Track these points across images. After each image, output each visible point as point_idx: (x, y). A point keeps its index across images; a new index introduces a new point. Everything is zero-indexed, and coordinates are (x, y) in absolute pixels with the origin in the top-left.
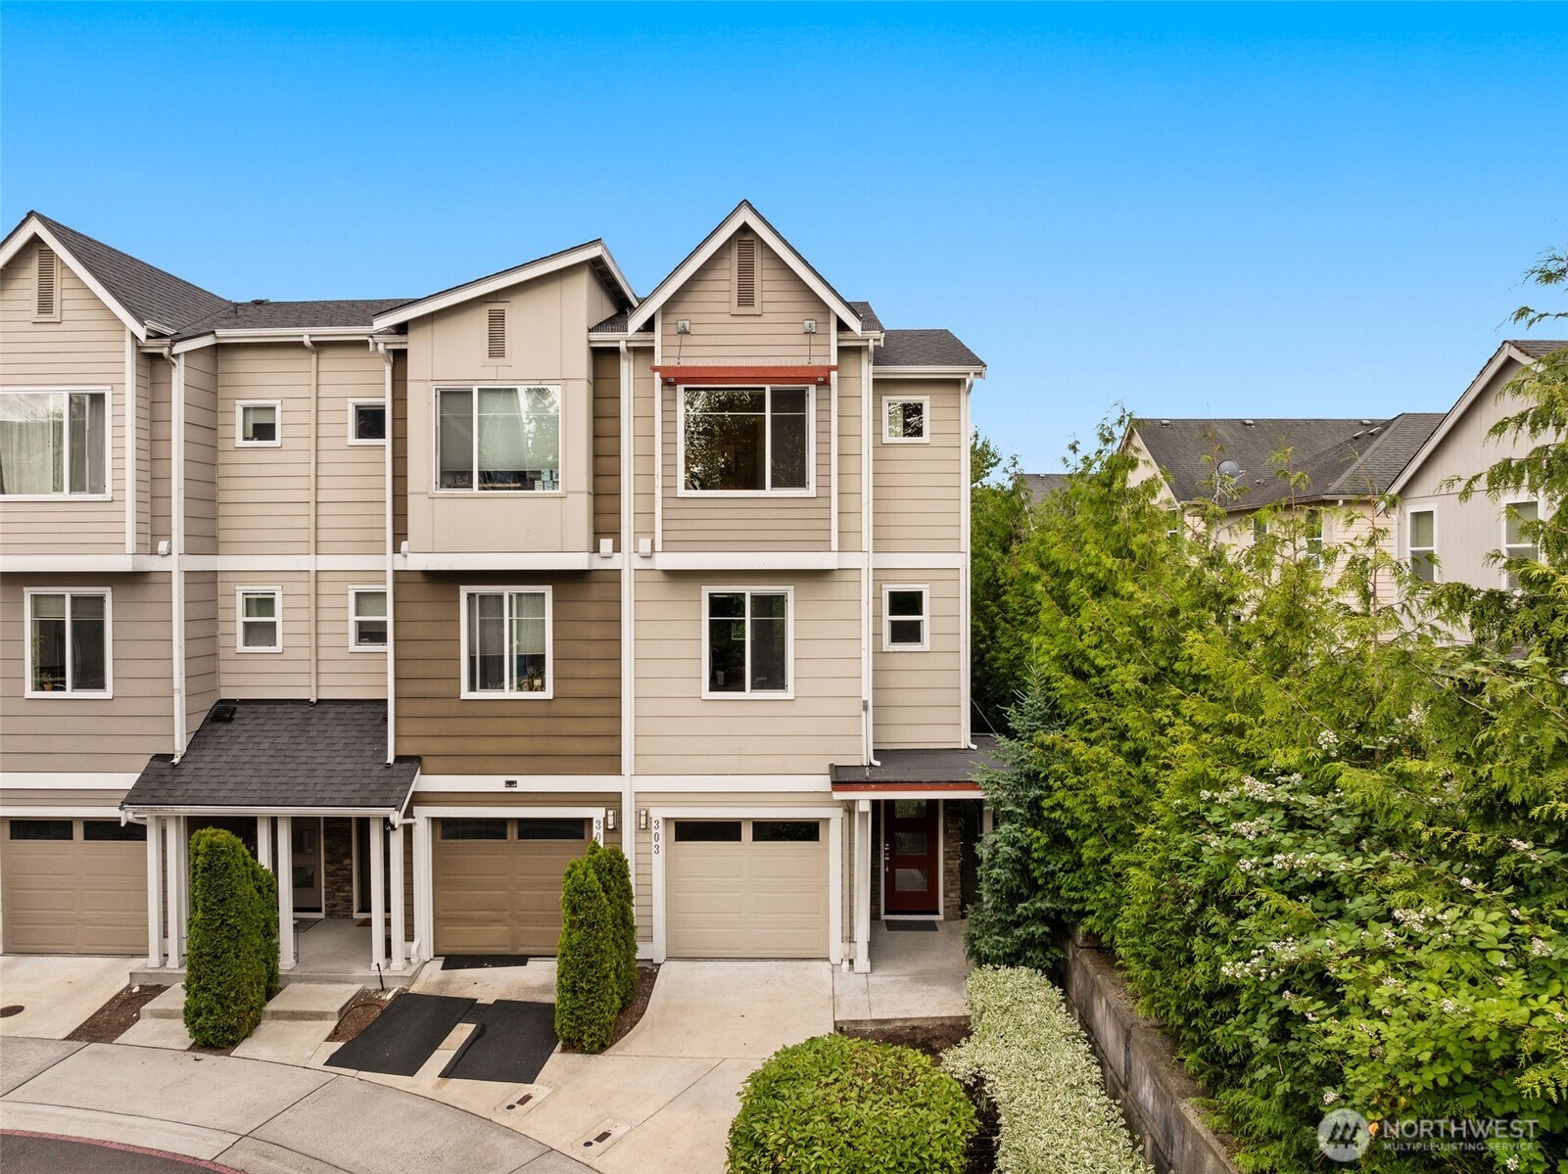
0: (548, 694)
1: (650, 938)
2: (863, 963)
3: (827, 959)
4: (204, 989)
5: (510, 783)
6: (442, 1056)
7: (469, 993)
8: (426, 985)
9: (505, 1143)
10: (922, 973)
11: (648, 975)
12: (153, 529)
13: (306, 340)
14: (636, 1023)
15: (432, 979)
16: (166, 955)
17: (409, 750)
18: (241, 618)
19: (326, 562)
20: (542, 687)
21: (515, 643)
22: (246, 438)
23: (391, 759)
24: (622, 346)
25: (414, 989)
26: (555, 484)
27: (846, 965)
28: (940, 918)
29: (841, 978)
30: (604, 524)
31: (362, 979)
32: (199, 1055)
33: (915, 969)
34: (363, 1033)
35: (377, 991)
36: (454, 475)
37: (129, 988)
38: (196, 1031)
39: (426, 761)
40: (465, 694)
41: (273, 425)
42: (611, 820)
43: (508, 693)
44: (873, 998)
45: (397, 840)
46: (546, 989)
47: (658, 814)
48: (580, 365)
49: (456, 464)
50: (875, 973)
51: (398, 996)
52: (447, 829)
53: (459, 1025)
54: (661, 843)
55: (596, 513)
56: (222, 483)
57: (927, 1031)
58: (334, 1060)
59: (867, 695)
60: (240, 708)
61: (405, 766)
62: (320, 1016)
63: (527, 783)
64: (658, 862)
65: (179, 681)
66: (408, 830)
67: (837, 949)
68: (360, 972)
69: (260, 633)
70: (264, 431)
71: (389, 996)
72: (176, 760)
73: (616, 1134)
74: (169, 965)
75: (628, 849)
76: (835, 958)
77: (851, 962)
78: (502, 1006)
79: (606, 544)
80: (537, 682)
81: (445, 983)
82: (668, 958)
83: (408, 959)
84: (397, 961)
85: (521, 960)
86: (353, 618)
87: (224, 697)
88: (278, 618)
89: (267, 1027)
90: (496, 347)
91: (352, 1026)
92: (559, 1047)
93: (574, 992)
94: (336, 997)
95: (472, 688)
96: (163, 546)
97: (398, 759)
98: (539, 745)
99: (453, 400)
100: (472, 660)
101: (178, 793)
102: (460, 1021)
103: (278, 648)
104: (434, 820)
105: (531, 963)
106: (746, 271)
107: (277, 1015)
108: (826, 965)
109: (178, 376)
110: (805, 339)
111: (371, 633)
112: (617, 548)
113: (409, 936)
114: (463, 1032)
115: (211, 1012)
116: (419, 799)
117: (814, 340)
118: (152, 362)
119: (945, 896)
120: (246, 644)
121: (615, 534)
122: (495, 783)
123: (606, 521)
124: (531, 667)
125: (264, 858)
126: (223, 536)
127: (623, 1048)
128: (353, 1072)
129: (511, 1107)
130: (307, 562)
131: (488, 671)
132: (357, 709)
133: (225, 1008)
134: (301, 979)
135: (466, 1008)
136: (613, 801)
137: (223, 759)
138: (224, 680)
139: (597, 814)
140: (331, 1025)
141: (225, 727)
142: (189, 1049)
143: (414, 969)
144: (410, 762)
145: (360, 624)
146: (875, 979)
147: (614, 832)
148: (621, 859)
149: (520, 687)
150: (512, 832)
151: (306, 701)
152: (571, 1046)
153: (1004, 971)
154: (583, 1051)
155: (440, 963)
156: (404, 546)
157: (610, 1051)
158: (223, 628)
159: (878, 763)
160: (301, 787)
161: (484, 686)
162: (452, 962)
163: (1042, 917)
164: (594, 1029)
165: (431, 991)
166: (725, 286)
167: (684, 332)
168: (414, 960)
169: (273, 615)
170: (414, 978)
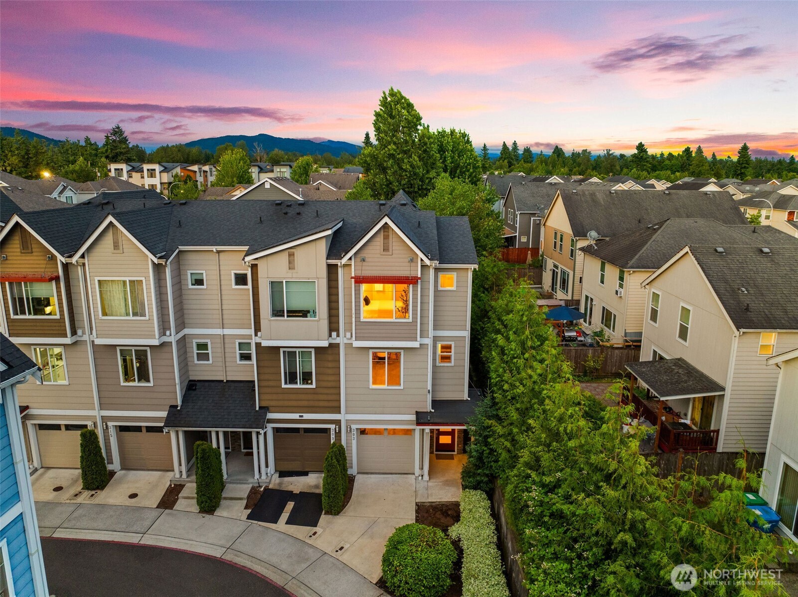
0: (314, 386)
1: (352, 467)
2: (426, 477)
3: (414, 474)
5: (300, 416)
6: (285, 516)
7: (290, 488)
8: (275, 484)
9: (311, 551)
10: (447, 481)
11: (352, 480)
12: (164, 327)
13: (215, 250)
14: (349, 502)
15: (275, 482)
16: (181, 472)
17: (264, 404)
18: (195, 351)
19: (227, 332)
20: (311, 383)
21: (301, 368)
22: (192, 285)
23: (257, 408)
24: (339, 264)
25: (271, 487)
26: (315, 316)
27: (420, 478)
28: (456, 453)
29: (419, 483)
30: (333, 326)
31: (252, 483)
32: (204, 515)
33: (445, 479)
34: (256, 505)
35: (257, 487)
36: (277, 312)
37: (170, 485)
38: (201, 508)
39: (271, 409)
40: (284, 386)
41: (203, 280)
42: (337, 429)
43: (298, 386)
44: (430, 492)
45: (261, 438)
46: (317, 487)
47: (354, 427)
48: (323, 272)
49: (278, 308)
50: (432, 481)
51: (265, 489)
52: (277, 431)
53: (289, 502)
54: (355, 436)
55: (330, 323)
56: (185, 302)
57: (447, 506)
58: (250, 517)
59: (430, 387)
60: (198, 384)
61: (263, 411)
62: (241, 499)
63: (307, 416)
64: (354, 443)
65: (177, 381)
66: (265, 433)
67: (417, 472)
68: (251, 480)
69: (204, 357)
70: (199, 282)
71: (262, 489)
72: (179, 408)
73: (346, 547)
74: (183, 477)
75: (344, 443)
76: (417, 474)
77: (422, 476)
78: (302, 494)
79: (334, 334)
80: (309, 382)
81: (280, 484)
82: (358, 473)
83: (267, 474)
84: (264, 477)
85: (305, 474)
86: (238, 352)
87: (191, 379)
88: (210, 351)
89: (223, 502)
90: (291, 265)
91: (252, 502)
92: (323, 512)
94: (244, 490)
95: (286, 383)
96: (168, 333)
97: (260, 407)
98: (311, 403)
99: (276, 286)
100: (285, 373)
101: (182, 422)
102: (289, 501)
103: (210, 362)
104: (273, 428)
105: (311, 475)
106: (386, 238)
107: (225, 498)
108: (413, 477)
109: (168, 271)
110: (409, 264)
111: (246, 357)
112: (338, 335)
113: (267, 466)
114: (290, 505)
115: (206, 502)
116: (269, 422)
118: (158, 268)
119: (458, 446)
120: (198, 360)
121: (338, 331)
122: (296, 416)
124: (307, 377)
125: (214, 445)
126: (186, 321)
127: (345, 513)
128: (256, 522)
129: (311, 536)
130: (219, 331)
131: (292, 377)
132: (242, 384)
133: (211, 501)
134: (230, 483)
135: (289, 495)
136: (338, 422)
137: (196, 407)
138: (191, 373)
139: (332, 427)
140: (245, 502)
141: (194, 393)
142: (199, 512)
143: (269, 478)
144: (265, 409)
145: (241, 354)
146: (430, 484)
147: (338, 434)
148: (341, 446)
149: (303, 384)
150: (302, 432)
151: (222, 381)
152: (327, 513)
154: (332, 514)
155: (277, 475)
156: (259, 334)
157: (341, 514)
158: (189, 355)
159: (433, 411)
160: (226, 420)
161: (290, 383)
162: (283, 474)
164: (336, 508)
165: (277, 487)
166: (378, 243)
167: (364, 260)
168: (269, 475)
169: (207, 350)
170: (269, 483)
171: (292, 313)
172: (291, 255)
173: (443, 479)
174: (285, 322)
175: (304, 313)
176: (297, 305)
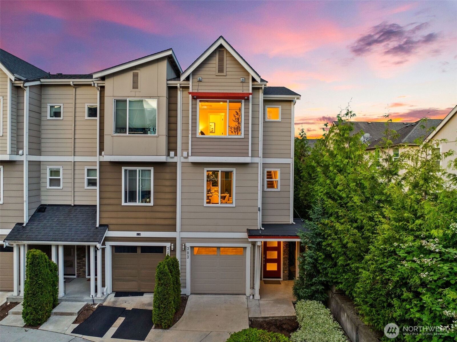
0: (152, 204)
1: (185, 287)
2: (257, 296)
3: (245, 294)
4: (29, 306)
5: (138, 234)
6: (113, 330)
7: (123, 306)
8: (109, 303)
10: (277, 300)
11: (185, 299)
12: (17, 146)
13: (71, 83)
14: (181, 317)
15: (111, 300)
16: (20, 291)
17: (104, 222)
18: (48, 177)
19: (77, 159)
20: (150, 202)
21: (141, 186)
22: (51, 117)
23: (98, 226)
24: (178, 85)
25: (105, 304)
26: (155, 133)
27: (251, 297)
28: (282, 279)
29: (250, 301)
30: (171, 147)
31: (87, 301)
32: (27, 329)
34: (85, 320)
35: (92, 305)
36: (120, 129)
37: (6, 303)
38: (26, 321)
39: (110, 226)
40: (123, 204)
41: (61, 112)
42: (172, 247)
43: (138, 204)
44: (262, 309)
45: (99, 253)
46: (149, 305)
47: (188, 245)
48: (164, 92)
49: (121, 125)
50: (262, 299)
51: (99, 307)
52: (117, 249)
53: (120, 318)
54: (189, 255)
55: (169, 143)
56: (43, 132)
57: (281, 321)
58: (75, 331)
59: (260, 205)
60: (48, 207)
61: (102, 228)
62: (71, 314)
63: (144, 234)
64: (188, 261)
66: (103, 250)
67: (248, 291)
68: (86, 298)
69: (55, 182)
70: (57, 114)
71: (96, 306)
72: (24, 225)
74: (20, 295)
75: (178, 257)
76: (248, 294)
77: (253, 296)
78: (134, 310)
79: (172, 153)
80: (148, 200)
81: (115, 302)
82: (191, 294)
83: (103, 293)
84: (99, 294)
85: (141, 294)
86: (86, 178)
87: (42, 203)
88: (61, 177)
89: (53, 318)
90: (135, 85)
91: (82, 318)
92: (154, 327)
93: (159, 308)
94: (77, 307)
95: (126, 202)
96: (20, 152)
97: (100, 225)
98: (148, 221)
99: (120, 103)
100: (126, 192)
101: (24, 237)
102: (120, 316)
103: (61, 187)
104: (112, 246)
105: (145, 295)
106: (221, 60)
107: (56, 314)
108: (245, 297)
109: (26, 94)
110: (241, 84)
111: (92, 183)
112: (176, 155)
113: (103, 285)
114: (120, 320)
115: (32, 314)
116: (107, 239)
117: (244, 84)
118: (17, 90)
119: (283, 272)
120: (50, 186)
121: (175, 150)
122: (133, 234)
123: (172, 145)
124: (146, 195)
125: (54, 259)
126: (43, 149)
127: (176, 327)
128: (81, 336)
130: (71, 159)
131: (131, 196)
132: (88, 208)
133: (37, 313)
134: (66, 300)
135: (122, 312)
136: (173, 240)
137: (40, 225)
138: (43, 198)
139: (168, 245)
140: (75, 317)
141: (42, 214)
142: (24, 327)
143: (105, 297)
144: (104, 227)
145: (89, 180)
146: (261, 302)
147: (173, 251)
148: (176, 260)
149: (142, 202)
150: (139, 250)
151: (70, 205)
152: (158, 327)
153: (309, 302)
154: (162, 328)
155: (114, 295)
156: (103, 153)
157: (171, 328)
158: (42, 180)
159: (263, 229)
160: (67, 235)
161: (130, 201)
162: (118, 294)
163: (322, 283)
164: (166, 321)
165: (111, 305)
166: (214, 65)
167: (200, 81)
168: (105, 294)
169: (59, 176)
170: (104, 300)
172: (136, 76)
173: (273, 298)
176: (138, 123)
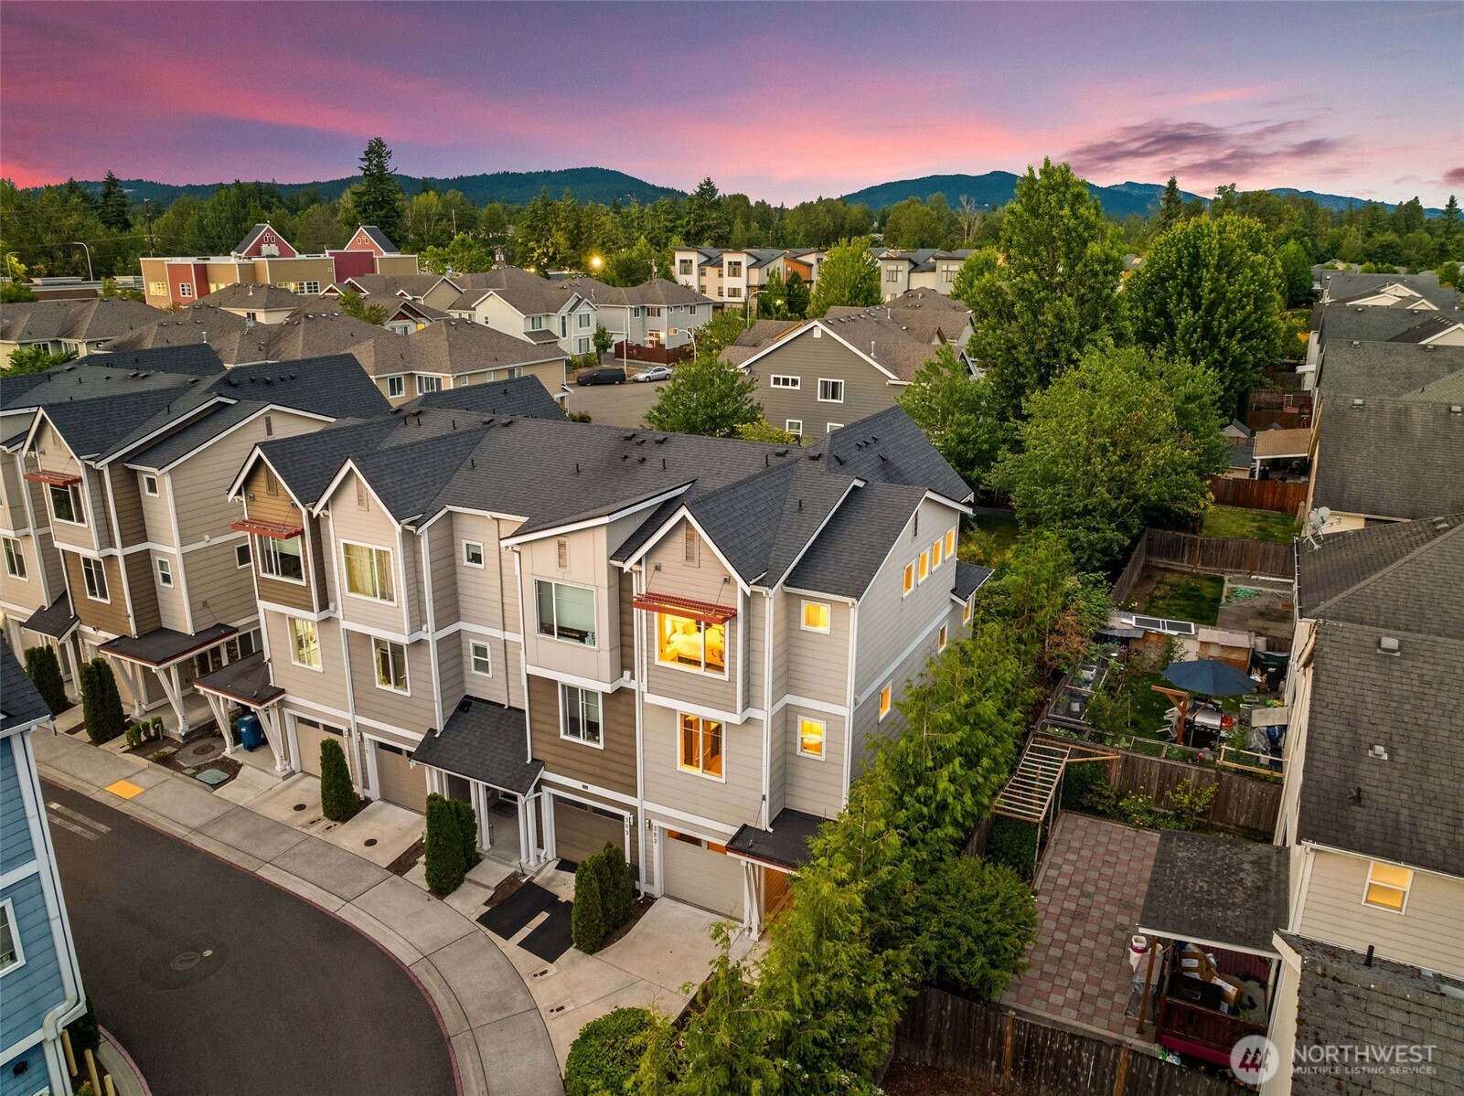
0: (602, 746)
1: (653, 884)
3: (742, 922)
5: (584, 787)
6: (525, 932)
7: (558, 890)
8: (543, 878)
9: (520, 996)
11: (646, 904)
13: (489, 517)
14: (622, 936)
15: (547, 874)
17: (539, 756)
18: (473, 656)
19: (509, 636)
20: (598, 742)
21: (585, 713)
22: (468, 560)
23: (529, 761)
25: (536, 880)
26: (594, 643)
27: (747, 932)
29: (741, 941)
30: (626, 663)
31: (513, 866)
32: (431, 897)
34: (502, 902)
35: (519, 876)
36: (546, 628)
37: (421, 839)
39: (546, 765)
40: (563, 736)
41: (481, 555)
42: (633, 820)
43: (580, 741)
45: (529, 806)
47: (655, 823)
48: (603, 577)
49: (547, 621)
51: (528, 882)
52: (562, 803)
53: (543, 913)
54: (657, 838)
55: (621, 656)
56: (459, 583)
58: (482, 920)
59: (766, 791)
60: (474, 703)
61: (536, 764)
62: (487, 887)
63: (593, 789)
64: (655, 847)
65: (437, 696)
66: (538, 799)
67: (746, 920)
68: (514, 862)
69: (482, 666)
70: (476, 558)
71: (524, 881)
72: (437, 735)
73: (567, 1009)
75: (641, 837)
76: (745, 925)
78: (566, 904)
79: (627, 674)
80: (596, 738)
81: (552, 879)
82: (665, 897)
83: (539, 858)
84: (532, 861)
87: (467, 694)
88: (489, 660)
89: (466, 887)
90: (562, 561)
91: (499, 897)
92: (575, 944)
94: (498, 875)
95: (565, 734)
96: (424, 628)
97: (533, 760)
98: (598, 771)
99: (543, 587)
100: (565, 719)
102: (544, 909)
103: (490, 675)
104: (552, 795)
106: (690, 539)
107: (470, 881)
108: (740, 927)
109: (424, 540)
110: (723, 586)
112: (633, 677)
113: (540, 845)
114: (543, 917)
116: (544, 783)
117: (729, 587)
118: (410, 539)
120: (476, 669)
121: (632, 669)
122: (578, 785)
123: (627, 660)
124: (592, 731)
126: (462, 611)
127: (602, 955)
128: (485, 929)
129: (536, 975)
130: (498, 633)
131: (573, 726)
135: (551, 901)
136: (633, 810)
137: (459, 739)
138: (467, 685)
139: (625, 814)
140: (490, 894)
141: (466, 716)
142: (429, 892)
143: (540, 866)
144: (539, 763)
147: (634, 826)
149: (588, 739)
150: (590, 809)
151: (503, 706)
152: (580, 946)
154: (586, 951)
155: (556, 863)
157: (597, 954)
158: (465, 659)
159: (771, 830)
161: (571, 734)
162: (562, 864)
165: (542, 884)
166: (679, 546)
167: (658, 568)
168: (542, 861)
169: (486, 658)
170: (538, 873)
171: (565, 632)
172: (562, 545)
174: (555, 642)
175: (582, 636)
176: (572, 621)
